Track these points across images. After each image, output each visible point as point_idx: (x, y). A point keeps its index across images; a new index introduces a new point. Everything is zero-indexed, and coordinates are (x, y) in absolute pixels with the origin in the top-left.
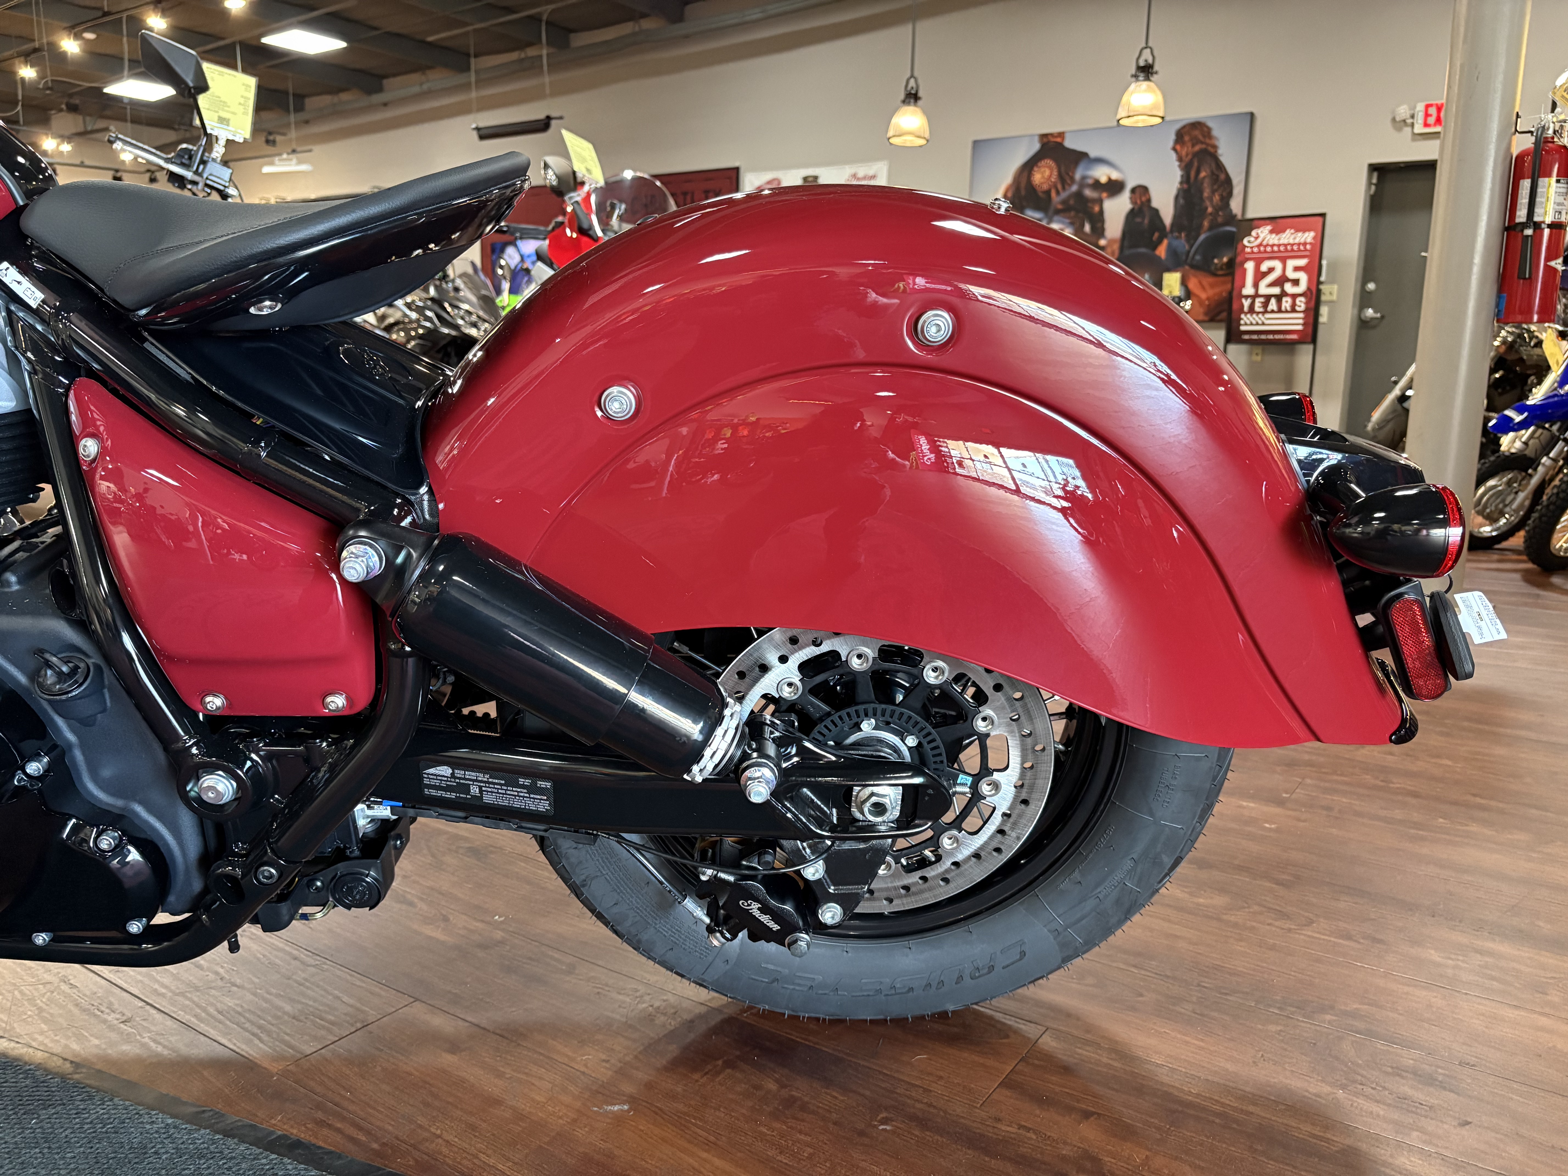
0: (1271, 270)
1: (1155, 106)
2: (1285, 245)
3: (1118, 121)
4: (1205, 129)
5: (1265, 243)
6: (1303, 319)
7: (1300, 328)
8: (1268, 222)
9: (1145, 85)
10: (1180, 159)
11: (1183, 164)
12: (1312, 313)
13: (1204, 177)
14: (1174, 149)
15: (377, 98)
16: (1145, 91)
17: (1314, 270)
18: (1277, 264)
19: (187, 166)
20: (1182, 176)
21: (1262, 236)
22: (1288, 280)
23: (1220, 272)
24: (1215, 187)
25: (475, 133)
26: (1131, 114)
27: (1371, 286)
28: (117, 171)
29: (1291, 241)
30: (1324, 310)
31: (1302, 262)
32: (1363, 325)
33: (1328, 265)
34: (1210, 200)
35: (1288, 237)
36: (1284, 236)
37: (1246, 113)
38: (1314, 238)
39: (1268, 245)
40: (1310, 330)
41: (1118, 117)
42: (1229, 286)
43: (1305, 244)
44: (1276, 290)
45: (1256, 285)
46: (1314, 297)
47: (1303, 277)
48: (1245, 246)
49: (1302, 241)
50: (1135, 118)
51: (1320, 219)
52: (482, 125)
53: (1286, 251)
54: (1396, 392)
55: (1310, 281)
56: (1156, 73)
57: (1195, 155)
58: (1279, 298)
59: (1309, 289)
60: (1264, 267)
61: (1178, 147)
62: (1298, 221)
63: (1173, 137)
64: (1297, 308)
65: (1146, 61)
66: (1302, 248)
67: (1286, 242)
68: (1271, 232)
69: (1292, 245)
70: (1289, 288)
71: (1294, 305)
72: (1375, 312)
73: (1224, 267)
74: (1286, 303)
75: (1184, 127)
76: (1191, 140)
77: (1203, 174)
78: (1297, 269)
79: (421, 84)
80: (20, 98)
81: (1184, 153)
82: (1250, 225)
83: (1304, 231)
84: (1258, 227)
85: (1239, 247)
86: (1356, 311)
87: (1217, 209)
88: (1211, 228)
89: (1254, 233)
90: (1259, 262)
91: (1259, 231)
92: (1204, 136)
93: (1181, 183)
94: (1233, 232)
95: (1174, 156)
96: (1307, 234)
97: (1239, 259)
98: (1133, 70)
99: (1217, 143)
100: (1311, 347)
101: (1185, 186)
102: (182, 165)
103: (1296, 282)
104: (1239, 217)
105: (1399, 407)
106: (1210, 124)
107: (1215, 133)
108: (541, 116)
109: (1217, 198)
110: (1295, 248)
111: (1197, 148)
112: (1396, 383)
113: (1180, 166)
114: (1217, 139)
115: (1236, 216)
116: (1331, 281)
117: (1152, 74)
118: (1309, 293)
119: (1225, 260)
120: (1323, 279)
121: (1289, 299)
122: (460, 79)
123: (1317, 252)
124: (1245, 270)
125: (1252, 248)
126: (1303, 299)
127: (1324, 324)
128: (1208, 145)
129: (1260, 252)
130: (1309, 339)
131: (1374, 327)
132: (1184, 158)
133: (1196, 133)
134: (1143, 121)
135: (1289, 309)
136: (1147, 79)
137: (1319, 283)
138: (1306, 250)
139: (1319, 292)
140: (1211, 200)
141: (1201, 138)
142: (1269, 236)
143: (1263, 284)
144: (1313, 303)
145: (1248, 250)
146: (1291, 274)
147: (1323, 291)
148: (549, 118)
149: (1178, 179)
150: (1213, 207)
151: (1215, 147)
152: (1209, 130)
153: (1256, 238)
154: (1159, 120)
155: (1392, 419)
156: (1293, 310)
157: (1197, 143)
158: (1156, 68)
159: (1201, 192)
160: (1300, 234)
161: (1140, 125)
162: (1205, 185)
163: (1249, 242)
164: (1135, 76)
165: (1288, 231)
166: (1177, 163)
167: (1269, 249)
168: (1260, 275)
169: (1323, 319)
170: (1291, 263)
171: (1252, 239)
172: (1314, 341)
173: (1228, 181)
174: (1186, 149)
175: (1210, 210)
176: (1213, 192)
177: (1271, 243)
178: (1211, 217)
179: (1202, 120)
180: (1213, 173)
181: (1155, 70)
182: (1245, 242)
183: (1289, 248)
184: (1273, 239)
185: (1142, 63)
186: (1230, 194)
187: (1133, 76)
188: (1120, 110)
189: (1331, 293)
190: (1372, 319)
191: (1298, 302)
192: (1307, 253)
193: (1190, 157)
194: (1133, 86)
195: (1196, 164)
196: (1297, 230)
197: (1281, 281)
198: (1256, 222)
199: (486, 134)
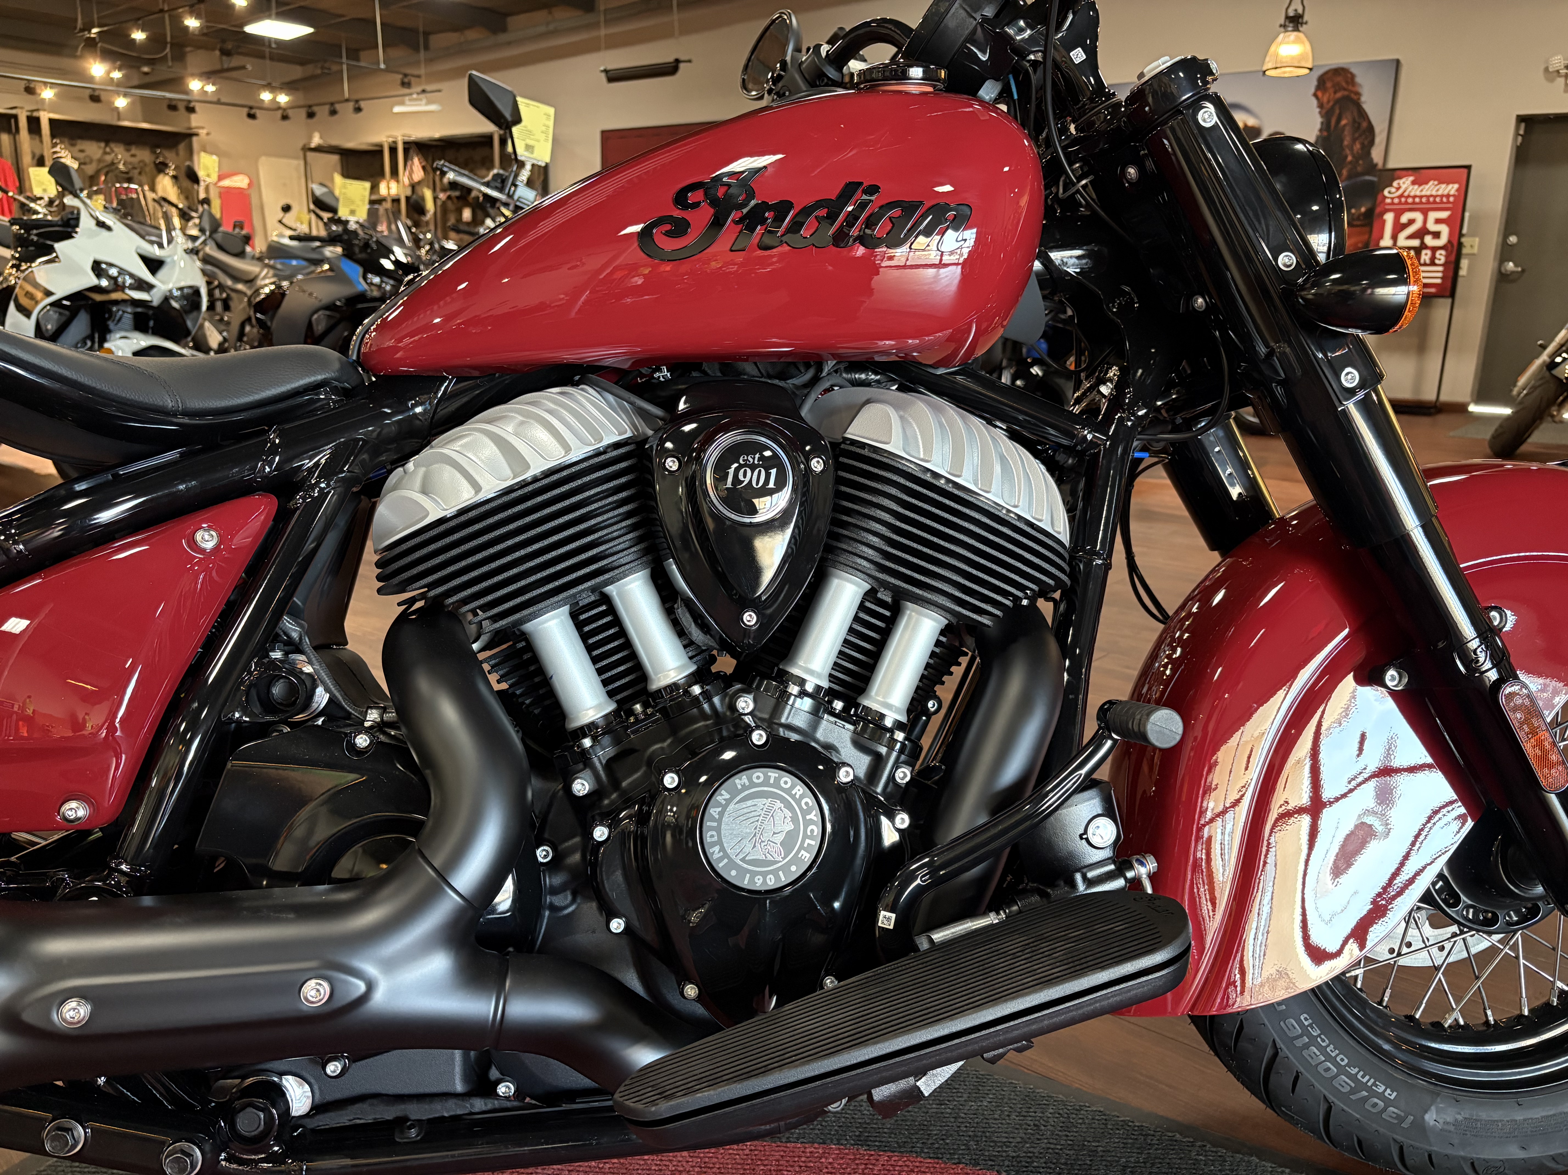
0: (1411, 222)
1: (1302, 57)
2: (1428, 197)
3: (1265, 72)
4: (1349, 75)
5: (1406, 194)
6: (1443, 272)
7: (1439, 281)
8: (1410, 172)
9: (1293, 35)
10: (1321, 106)
11: (1324, 111)
12: (1452, 266)
13: (1345, 125)
14: (1315, 95)
15: (502, 37)
16: (1294, 42)
17: (1456, 223)
18: (1418, 216)
19: (501, 190)
20: (1322, 123)
21: (1403, 187)
22: (1429, 232)
23: (1359, 223)
24: (1357, 135)
25: (603, 75)
26: (1278, 65)
27: (1513, 239)
28: (251, 108)
29: (1434, 193)
30: (1464, 263)
31: (1444, 215)
32: (1502, 279)
33: (1470, 217)
34: (1350, 147)
35: (1431, 189)
36: (1427, 187)
37: (1393, 60)
38: (1457, 190)
39: (1409, 196)
40: (1449, 284)
41: (1264, 68)
42: (1366, 237)
43: (1448, 196)
44: (1416, 243)
45: (1394, 238)
46: (1455, 250)
47: (1444, 230)
48: (1385, 197)
49: (1446, 193)
50: (1283, 69)
51: (1465, 171)
52: (610, 67)
53: (1428, 202)
54: (1544, 357)
55: (1451, 234)
56: (1306, 23)
57: (1337, 101)
58: (1418, 251)
59: (1449, 241)
60: (1404, 219)
61: (1319, 94)
62: (1441, 173)
63: (1315, 83)
64: (1437, 262)
65: (1296, 10)
66: (1445, 200)
67: (1428, 193)
68: (1413, 183)
69: (1435, 197)
70: (1429, 240)
71: (1433, 258)
72: (1516, 265)
73: (1361, 218)
74: (1426, 256)
75: (1326, 73)
76: (1334, 86)
77: (1344, 122)
78: (1438, 221)
79: (548, 24)
80: (169, 39)
81: (1325, 99)
82: (1393, 175)
83: (1448, 183)
84: (1400, 178)
85: (1379, 198)
86: (1496, 264)
87: (1357, 158)
88: (1349, 177)
89: (1395, 184)
90: (1398, 214)
91: (1401, 181)
92: (1347, 83)
93: (1321, 130)
94: (1372, 182)
95: (1314, 102)
96: (1451, 186)
97: (1378, 210)
98: (1282, 20)
99: (1360, 90)
100: (1449, 301)
101: (1325, 134)
102: (496, 188)
103: (1437, 235)
104: (1380, 166)
105: (1547, 374)
106: (1354, 70)
107: (1358, 80)
108: (671, 59)
109: (1357, 146)
110: (1438, 200)
111: (1339, 95)
112: (1544, 347)
113: (1320, 113)
114: (1360, 85)
115: (1376, 165)
116: (1472, 234)
117: (1302, 24)
118: (1449, 245)
119: (1363, 210)
120: (1465, 231)
121: (1429, 252)
122: (589, 18)
123: (1459, 205)
124: (1384, 222)
125: (1392, 199)
126: (1443, 252)
127: (1463, 276)
128: (1351, 92)
129: (1400, 203)
130: (1448, 294)
131: (1514, 281)
132: (1325, 105)
133: (1339, 79)
134: (1290, 72)
135: (1428, 262)
136: (1296, 29)
137: (1461, 235)
138: (1448, 202)
139: (1460, 245)
140: (1352, 150)
141: (1344, 84)
142: (1411, 187)
143: (1402, 236)
144: (1453, 258)
145: (1388, 201)
146: (1432, 227)
147: (1465, 244)
148: (677, 61)
149: (1318, 126)
150: (1354, 156)
151: (1358, 94)
152: (1353, 76)
153: (1398, 189)
154: (1307, 71)
155: (1540, 386)
156: (1432, 263)
157: (1340, 90)
158: (1306, 18)
159: (1342, 141)
160: (1443, 186)
161: (1286, 75)
162: (1346, 133)
163: (1389, 192)
164: (1284, 26)
165: (1431, 183)
166: (1318, 110)
167: (1410, 200)
168: (1399, 227)
169: (1463, 272)
170: (1433, 216)
171: (1393, 190)
172: (1452, 295)
173: (1371, 129)
174: (1327, 95)
175: (1350, 158)
176: (1354, 140)
177: (1412, 194)
178: (1349, 166)
179: (1345, 66)
180: (1354, 121)
181: (1304, 21)
182: (1386, 192)
183: (1431, 199)
184: (1416, 190)
185: (1291, 13)
186: (1372, 143)
187: (1281, 26)
188: (1267, 59)
189: (1472, 246)
190: (1513, 272)
191: (1437, 255)
192: (1450, 205)
193: (1331, 104)
194: (1281, 36)
195: (1337, 111)
196: (1441, 182)
197: (1421, 234)
198: (1398, 172)
199: (614, 77)
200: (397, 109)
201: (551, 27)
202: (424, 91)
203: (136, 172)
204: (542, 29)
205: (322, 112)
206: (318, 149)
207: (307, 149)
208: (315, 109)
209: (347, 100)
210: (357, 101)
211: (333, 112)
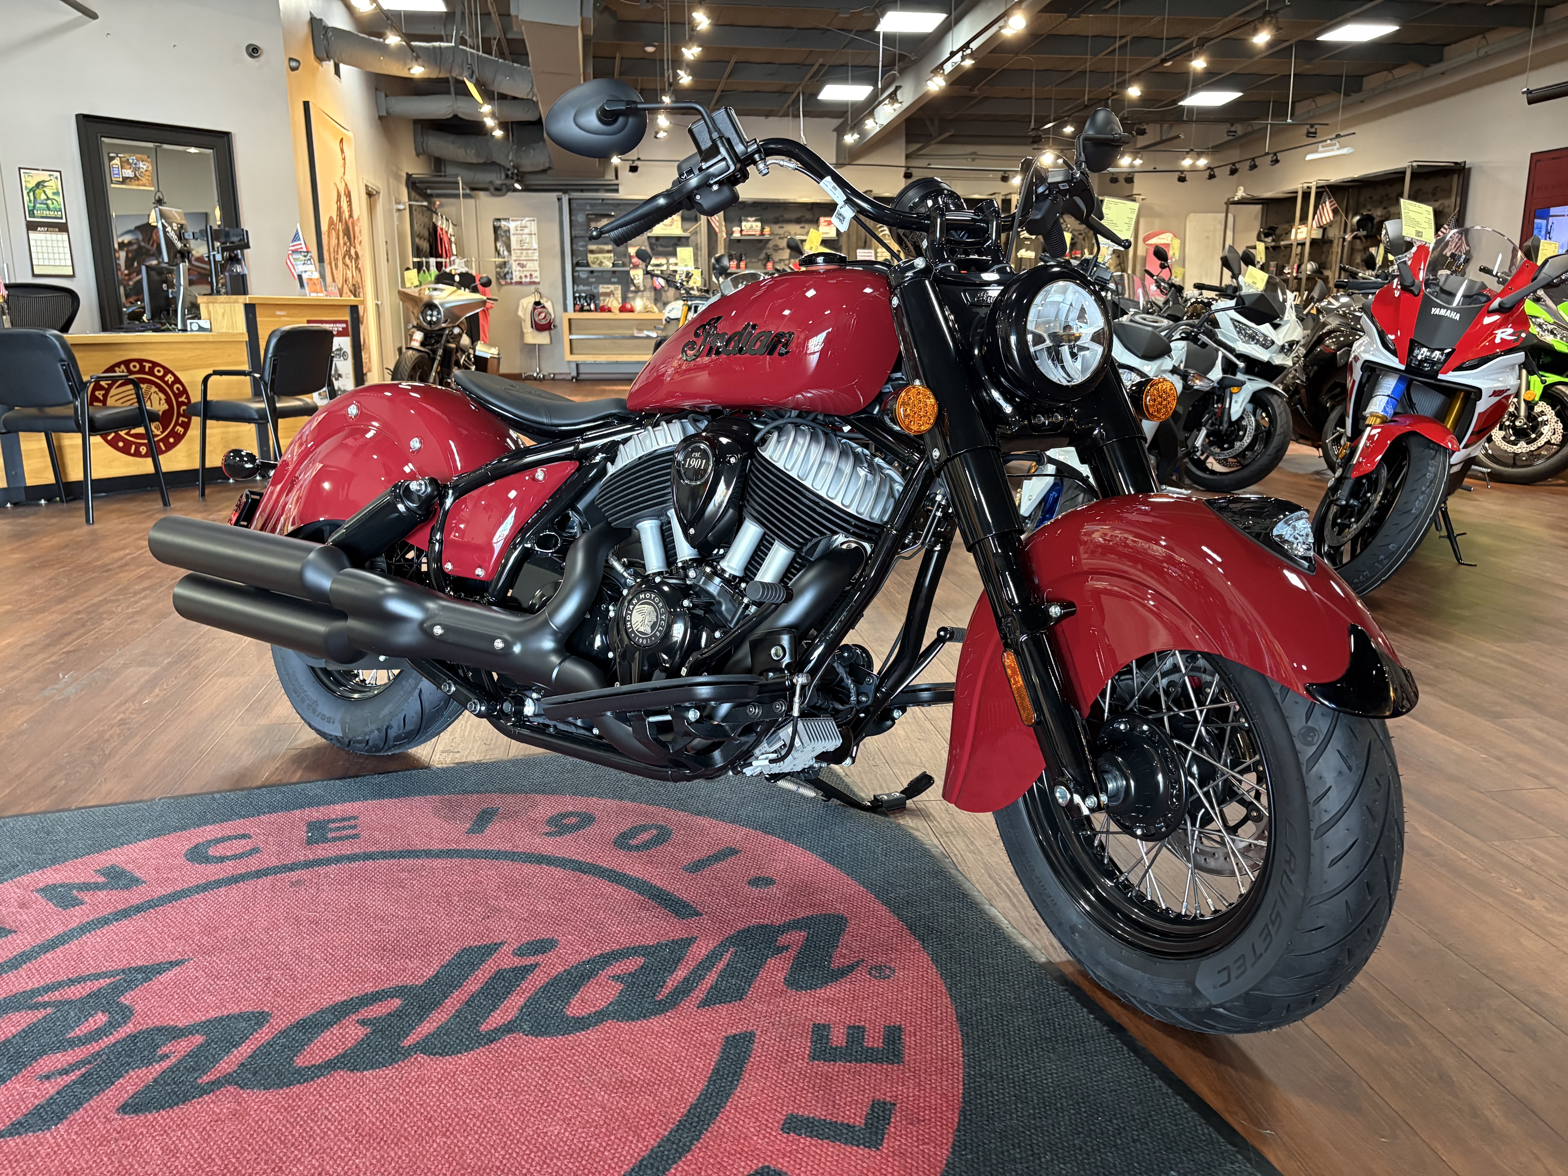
15: (1436, 68)
25: (1525, 97)
28: (1182, 172)
52: (1533, 88)
79: (1479, 50)
199: (1534, 98)
200: (1309, 157)
201: (1482, 52)
202: (1338, 136)
203: (1081, 237)
204: (1473, 55)
205: (1244, 167)
206: (1242, 202)
207: (1231, 203)
208: (1237, 166)
209: (1268, 154)
210: (1275, 154)
211: (1253, 167)
